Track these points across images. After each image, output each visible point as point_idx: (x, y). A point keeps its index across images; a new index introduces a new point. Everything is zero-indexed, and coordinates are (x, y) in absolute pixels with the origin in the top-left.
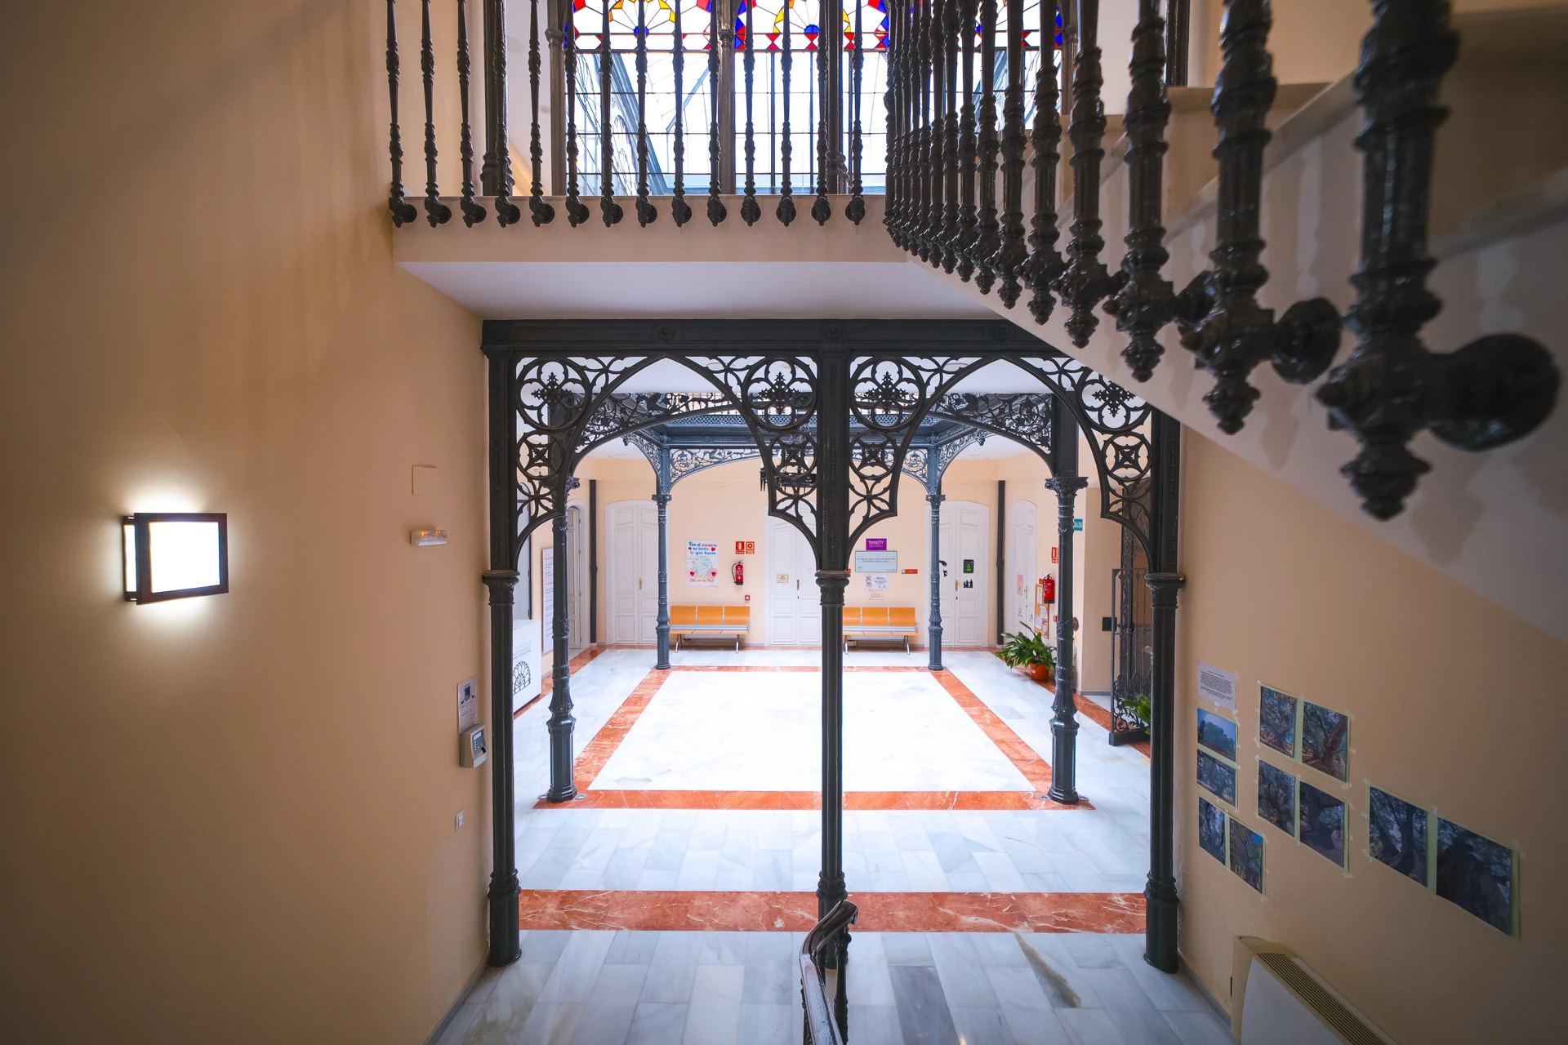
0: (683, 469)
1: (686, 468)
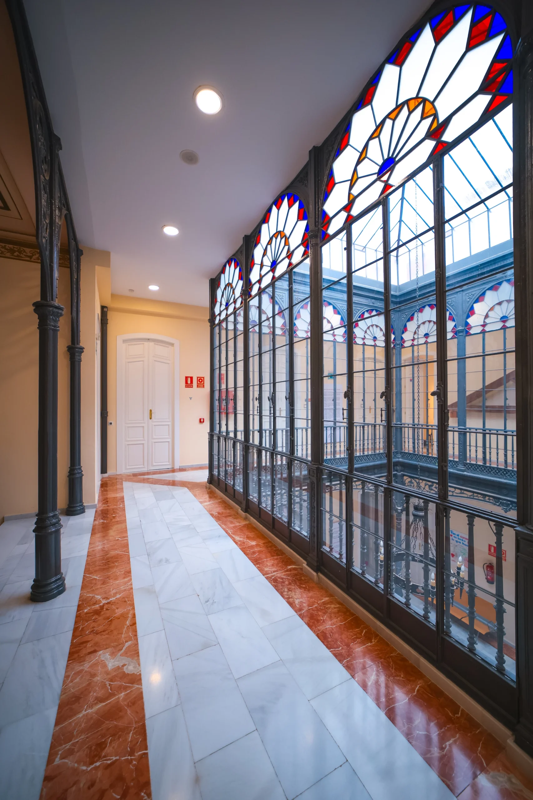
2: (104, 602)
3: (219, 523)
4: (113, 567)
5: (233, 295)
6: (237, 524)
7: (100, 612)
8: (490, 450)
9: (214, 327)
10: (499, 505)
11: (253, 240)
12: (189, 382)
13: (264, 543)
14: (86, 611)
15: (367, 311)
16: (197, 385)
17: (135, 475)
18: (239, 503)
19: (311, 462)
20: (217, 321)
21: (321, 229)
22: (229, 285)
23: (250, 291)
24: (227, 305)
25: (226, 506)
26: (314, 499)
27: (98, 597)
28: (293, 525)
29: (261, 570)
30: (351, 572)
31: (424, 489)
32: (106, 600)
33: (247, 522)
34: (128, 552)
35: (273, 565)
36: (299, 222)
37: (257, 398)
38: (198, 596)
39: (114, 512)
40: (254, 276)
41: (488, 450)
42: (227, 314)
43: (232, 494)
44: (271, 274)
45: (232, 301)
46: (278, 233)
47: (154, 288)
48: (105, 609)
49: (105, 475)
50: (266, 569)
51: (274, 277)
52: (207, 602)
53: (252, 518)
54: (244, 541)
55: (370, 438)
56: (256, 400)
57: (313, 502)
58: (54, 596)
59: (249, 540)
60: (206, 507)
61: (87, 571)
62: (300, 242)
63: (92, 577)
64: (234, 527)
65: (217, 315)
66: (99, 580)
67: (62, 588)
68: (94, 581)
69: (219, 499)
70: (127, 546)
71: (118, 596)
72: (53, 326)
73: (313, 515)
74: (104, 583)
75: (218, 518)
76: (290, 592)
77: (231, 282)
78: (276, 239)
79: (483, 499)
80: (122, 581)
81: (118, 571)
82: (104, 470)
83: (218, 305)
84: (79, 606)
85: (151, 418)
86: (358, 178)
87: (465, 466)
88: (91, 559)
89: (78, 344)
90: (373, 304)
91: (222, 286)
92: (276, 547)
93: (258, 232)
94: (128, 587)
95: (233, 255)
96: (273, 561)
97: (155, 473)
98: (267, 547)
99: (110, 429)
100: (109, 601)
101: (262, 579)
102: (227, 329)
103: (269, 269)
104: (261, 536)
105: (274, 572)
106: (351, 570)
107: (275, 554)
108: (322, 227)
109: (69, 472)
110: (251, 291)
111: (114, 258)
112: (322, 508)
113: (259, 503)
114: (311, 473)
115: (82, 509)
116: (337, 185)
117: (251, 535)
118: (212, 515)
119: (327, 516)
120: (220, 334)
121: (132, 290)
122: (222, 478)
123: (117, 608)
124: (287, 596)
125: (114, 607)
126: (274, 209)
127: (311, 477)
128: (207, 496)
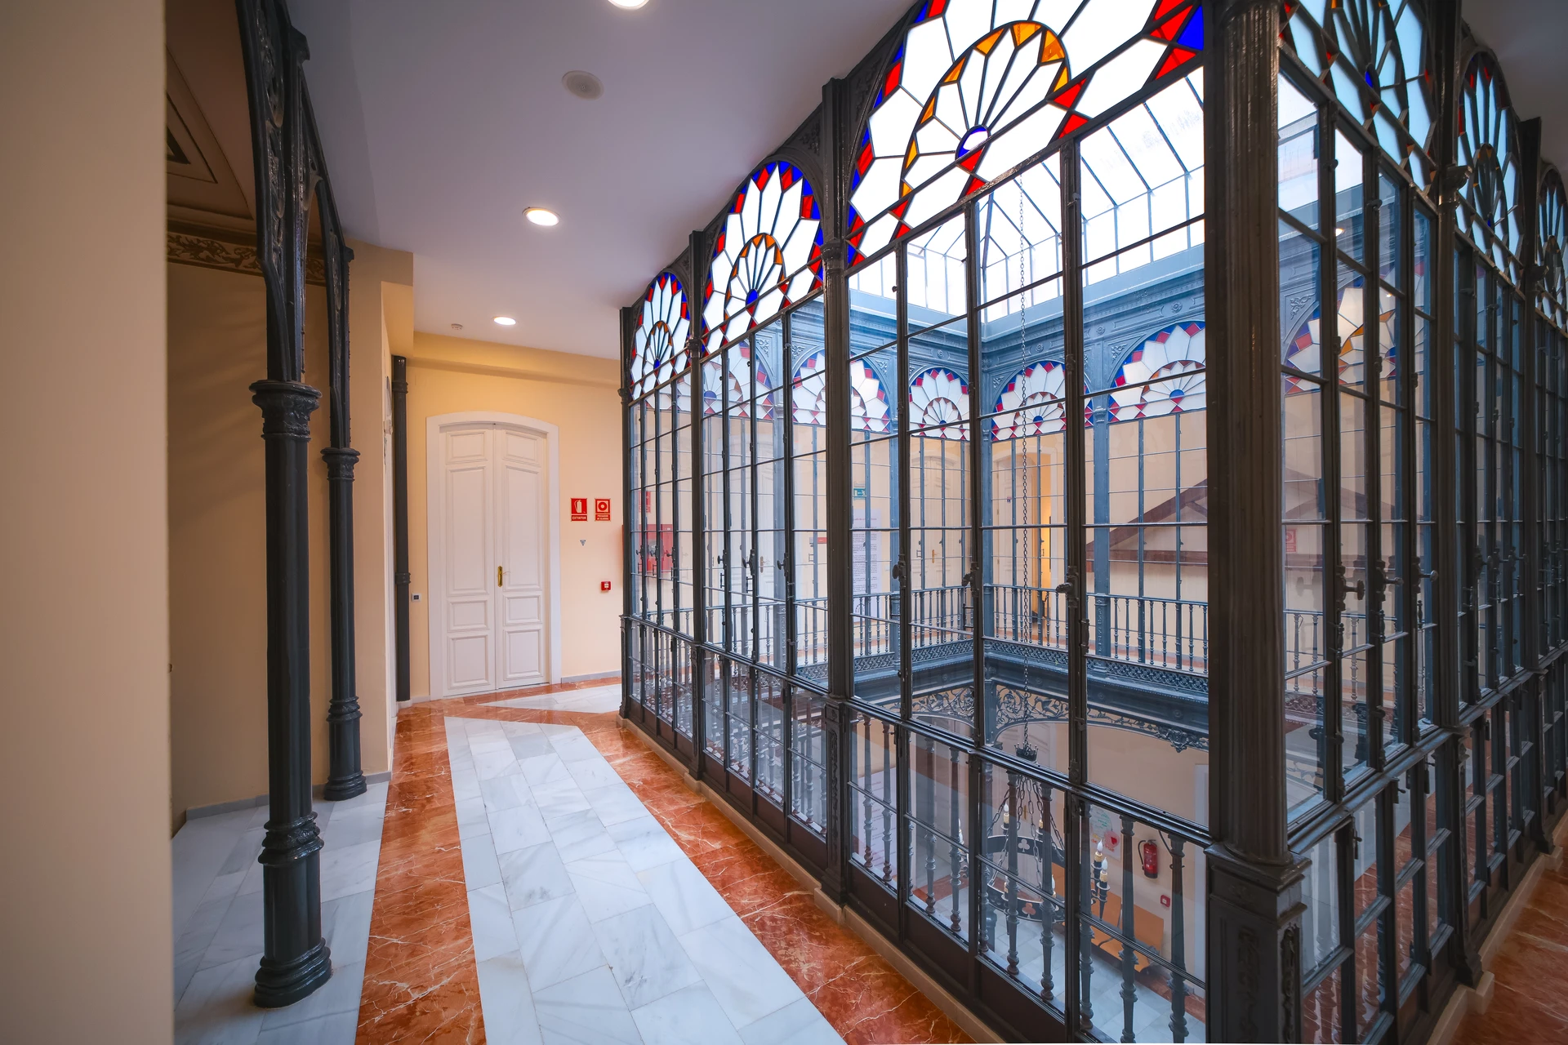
0: (1011, 715)
1: (1014, 716)
2: (416, 995)
3: (645, 803)
4: (430, 915)
5: (670, 348)
6: (683, 805)
7: (409, 1020)
8: (1152, 636)
9: (630, 404)
10: (1167, 739)
11: (710, 242)
12: (579, 510)
13: (737, 845)
14: (377, 1019)
15: (929, 371)
16: (597, 517)
17: (469, 700)
18: (684, 759)
19: (829, 693)
20: (636, 395)
21: (846, 243)
22: (661, 325)
23: (704, 344)
24: (658, 365)
25: (659, 766)
26: (835, 764)
27: (403, 986)
28: (793, 808)
29: (733, 904)
30: (907, 907)
31: (1034, 708)
32: (421, 991)
33: (703, 800)
34: (463, 879)
35: (756, 892)
36: (804, 222)
37: (721, 558)
38: (611, 968)
39: (428, 788)
40: (713, 314)
41: (1147, 637)
42: (657, 383)
43: (672, 740)
44: (746, 316)
45: (667, 357)
46: (761, 238)
47: (505, 321)
48: (418, 1014)
49: (407, 704)
50: (744, 901)
51: (752, 323)
52: (628, 981)
53: (711, 791)
54: (697, 841)
55: (934, 614)
56: (719, 563)
57: (833, 769)
58: (308, 991)
59: (707, 838)
60: (619, 769)
61: (376, 927)
62: (805, 262)
63: (387, 941)
64: (676, 811)
65: (637, 383)
66: (402, 946)
67: (323, 972)
68: (393, 950)
69: (645, 750)
70: (458, 864)
71: (445, 981)
72: (296, 432)
73: (833, 795)
74: (413, 954)
75: (644, 792)
76: (791, 950)
77: (664, 319)
78: (757, 247)
79: (1138, 727)
80: (451, 946)
81: (443, 923)
82: (403, 692)
83: (638, 362)
84: (362, 1009)
85: (501, 584)
86: (918, 155)
87: (1107, 666)
88: (385, 898)
89: (345, 446)
90: (940, 357)
91: (648, 325)
92: (761, 852)
93: (719, 230)
94: (465, 957)
95: (670, 267)
96: (756, 884)
97: (511, 695)
98: (743, 853)
99: (414, 608)
100: (426, 993)
101: (737, 923)
102: (657, 411)
103: (743, 305)
104: (732, 829)
105: (762, 905)
106: (907, 903)
107: (760, 868)
108: (850, 239)
109: (329, 711)
110: (707, 346)
111: (422, 266)
112: (850, 783)
113: (725, 762)
114: (829, 714)
115: (359, 784)
116: (877, 161)
117: (711, 827)
118: (631, 786)
119: (861, 798)
120: (642, 420)
121: (457, 326)
122: (650, 707)
123: (445, 1009)
124: (786, 959)
125: (436, 1006)
126: (753, 188)
127: (828, 722)
128: (619, 744)
